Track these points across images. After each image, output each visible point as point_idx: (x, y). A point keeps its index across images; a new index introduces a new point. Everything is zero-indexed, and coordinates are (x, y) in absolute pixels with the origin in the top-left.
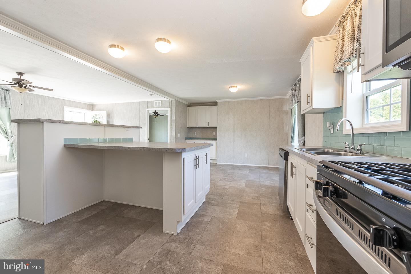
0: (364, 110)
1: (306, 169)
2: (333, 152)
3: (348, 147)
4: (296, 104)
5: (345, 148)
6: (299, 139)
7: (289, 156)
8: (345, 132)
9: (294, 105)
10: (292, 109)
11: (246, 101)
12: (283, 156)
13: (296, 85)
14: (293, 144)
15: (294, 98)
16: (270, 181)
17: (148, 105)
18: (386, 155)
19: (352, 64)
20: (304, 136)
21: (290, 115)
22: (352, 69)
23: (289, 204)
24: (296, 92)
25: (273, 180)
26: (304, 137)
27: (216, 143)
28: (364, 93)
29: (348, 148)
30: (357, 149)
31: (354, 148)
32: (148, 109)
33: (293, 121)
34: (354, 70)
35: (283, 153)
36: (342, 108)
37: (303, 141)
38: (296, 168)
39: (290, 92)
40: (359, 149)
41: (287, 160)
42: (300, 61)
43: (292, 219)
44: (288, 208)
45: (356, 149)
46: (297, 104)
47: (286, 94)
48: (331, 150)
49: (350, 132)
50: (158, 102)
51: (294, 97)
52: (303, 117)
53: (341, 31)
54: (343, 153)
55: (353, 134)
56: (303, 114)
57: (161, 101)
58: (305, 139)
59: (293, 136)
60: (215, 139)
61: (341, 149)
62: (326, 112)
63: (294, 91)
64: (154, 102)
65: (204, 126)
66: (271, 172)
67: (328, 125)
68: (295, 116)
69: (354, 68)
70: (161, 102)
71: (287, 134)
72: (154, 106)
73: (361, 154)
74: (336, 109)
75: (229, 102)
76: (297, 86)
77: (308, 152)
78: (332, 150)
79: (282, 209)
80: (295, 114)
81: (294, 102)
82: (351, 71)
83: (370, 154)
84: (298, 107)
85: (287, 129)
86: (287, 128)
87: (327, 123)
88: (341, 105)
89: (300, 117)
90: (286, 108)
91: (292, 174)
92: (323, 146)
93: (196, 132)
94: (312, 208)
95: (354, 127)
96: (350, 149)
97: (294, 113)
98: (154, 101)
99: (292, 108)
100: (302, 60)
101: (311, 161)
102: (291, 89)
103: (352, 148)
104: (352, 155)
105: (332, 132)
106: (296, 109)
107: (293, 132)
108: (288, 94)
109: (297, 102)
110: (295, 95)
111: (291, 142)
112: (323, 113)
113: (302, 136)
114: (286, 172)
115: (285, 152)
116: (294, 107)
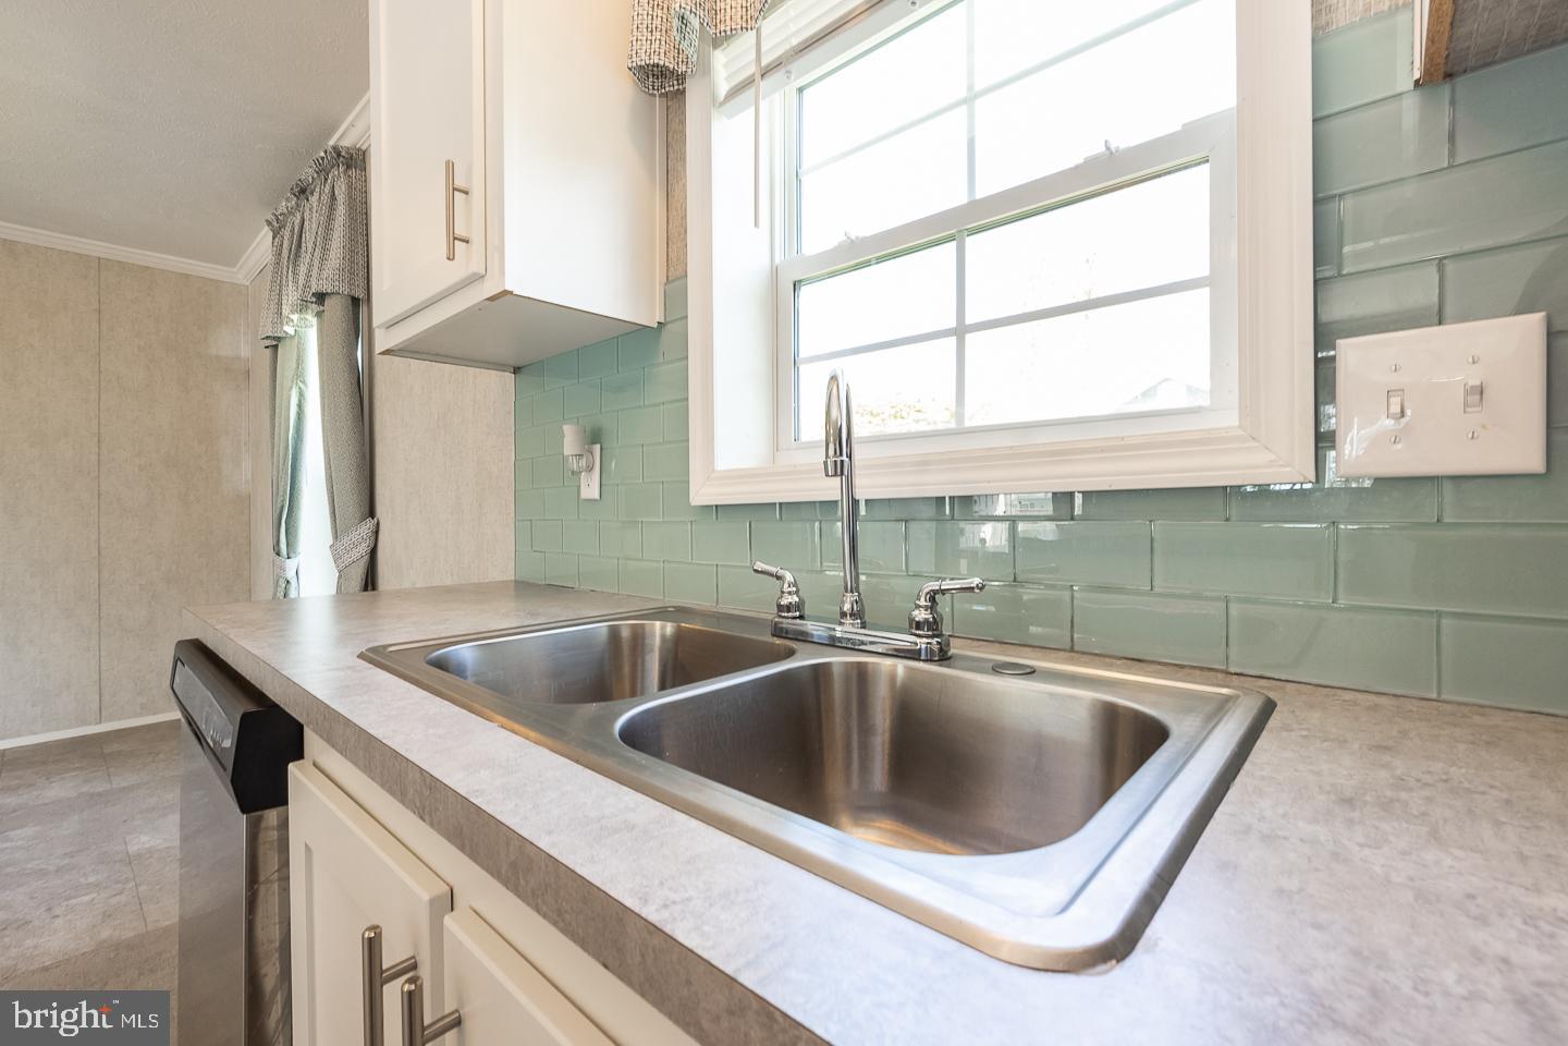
0: (782, 363)
3: (795, 599)
4: (311, 315)
5: (780, 608)
6: (336, 537)
8: (701, 494)
9: (295, 317)
10: (275, 344)
13: (303, 191)
14: (291, 566)
15: (295, 274)
16: (97, 885)
20: (372, 513)
21: (267, 382)
22: (750, 71)
24: (308, 238)
25: (129, 860)
26: (369, 524)
28: (778, 258)
29: (797, 607)
31: (859, 612)
33: (288, 418)
35: (222, 726)
36: (675, 328)
37: (364, 549)
39: (262, 246)
40: (924, 626)
46: (319, 315)
51: (295, 265)
55: (854, 502)
58: (377, 533)
59: (287, 517)
62: (537, 365)
63: (287, 234)
66: (119, 782)
67: (570, 444)
68: (301, 394)
69: (764, 63)
71: (244, 502)
74: (622, 337)
76: (314, 199)
80: (299, 375)
81: (291, 296)
82: (747, 85)
84: (321, 334)
85: (243, 471)
86: (247, 464)
88: (659, 316)
90: (233, 340)
92: (525, 588)
97: (290, 373)
99: (278, 339)
102: (269, 223)
105: (590, 489)
106: (304, 350)
107: (285, 491)
108: (248, 258)
109: (321, 297)
110: (297, 255)
111: (278, 554)
112: (516, 370)
113: (358, 515)
114: (268, 932)
115: (252, 708)
116: (290, 330)
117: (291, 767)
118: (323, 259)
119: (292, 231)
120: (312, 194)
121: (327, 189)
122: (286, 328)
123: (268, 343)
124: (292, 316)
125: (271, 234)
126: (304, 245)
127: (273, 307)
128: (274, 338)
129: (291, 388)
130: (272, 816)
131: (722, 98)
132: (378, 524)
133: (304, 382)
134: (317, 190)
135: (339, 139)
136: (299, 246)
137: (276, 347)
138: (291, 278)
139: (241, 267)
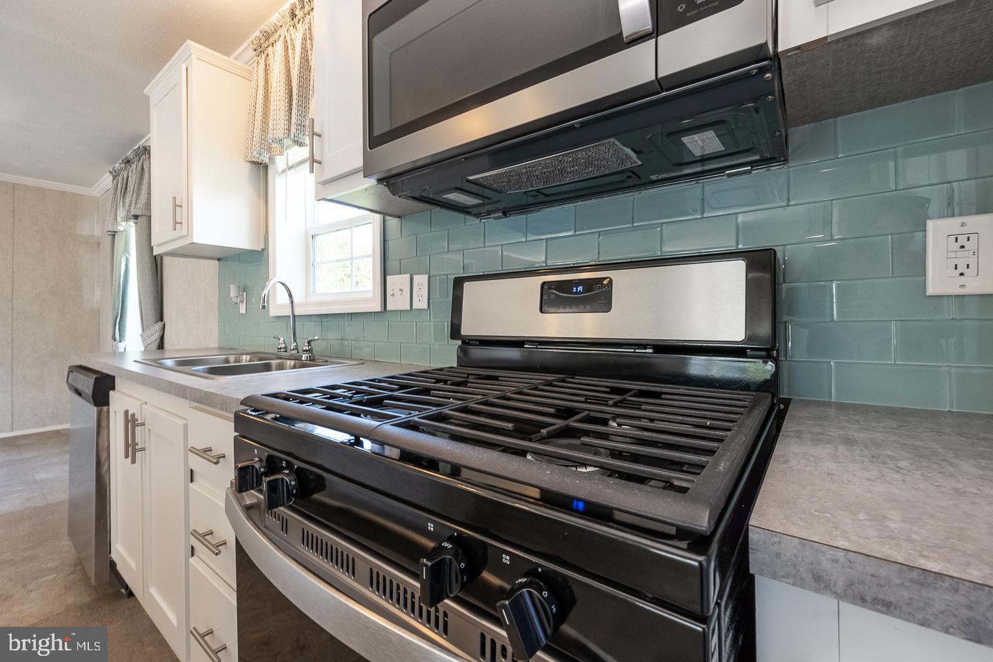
0: (309, 265)
1: (186, 426)
2: (250, 361)
3: (284, 346)
4: (132, 223)
6: (143, 330)
7: (113, 389)
8: (273, 312)
9: (124, 224)
10: (114, 234)
12: (89, 390)
13: (128, 161)
14: (121, 347)
15: (124, 202)
18: (352, 359)
19: (285, 154)
20: (162, 319)
21: (109, 252)
22: (285, 166)
23: (120, 551)
26: (160, 324)
28: (307, 227)
29: (284, 348)
30: (304, 351)
31: (296, 348)
33: (120, 272)
34: (289, 169)
35: (87, 384)
36: (265, 253)
37: (157, 336)
38: (147, 426)
39: (107, 180)
40: (306, 351)
41: (108, 404)
42: (145, 91)
43: (131, 594)
44: (113, 565)
45: (300, 350)
46: (136, 223)
47: (89, 183)
48: (244, 356)
49: (288, 312)
51: (124, 198)
52: (155, 266)
53: (262, 66)
54: (274, 362)
55: (294, 316)
56: (155, 256)
58: (164, 329)
59: (119, 320)
61: (266, 351)
62: (225, 258)
63: (120, 178)
67: (233, 293)
68: (127, 260)
69: (290, 164)
71: (96, 314)
73: (310, 360)
74: (251, 253)
76: (134, 166)
77: (186, 368)
78: (248, 357)
79: (89, 579)
80: (126, 250)
81: (121, 213)
82: (284, 171)
83: (327, 359)
84: (136, 231)
85: (95, 297)
86: (98, 293)
87: (232, 286)
88: (262, 246)
89: (148, 266)
90: (91, 227)
91: (132, 449)
92: (224, 349)
94: (213, 543)
95: (295, 301)
96: (288, 349)
97: (121, 249)
99: (116, 232)
100: (155, 90)
101: (204, 400)
102: (110, 172)
103: (292, 348)
104: (294, 367)
105: (243, 310)
106: (129, 238)
107: (118, 308)
108: (99, 184)
109: (136, 217)
110: (125, 193)
111: (115, 340)
112: (218, 260)
113: (154, 320)
114: (103, 443)
115: (95, 376)
116: (121, 228)
117: (111, 392)
118: (137, 199)
119: (123, 179)
120: (133, 163)
121: (140, 165)
122: (119, 228)
123: (110, 233)
124: (121, 223)
125: (112, 177)
126: (128, 188)
127: (113, 214)
128: (113, 232)
129: (122, 257)
130: (105, 408)
131: (280, 172)
132: (164, 324)
133: (129, 254)
134: (135, 163)
135: (145, 142)
136: (126, 188)
137: (114, 235)
138: (121, 204)
139: (96, 187)
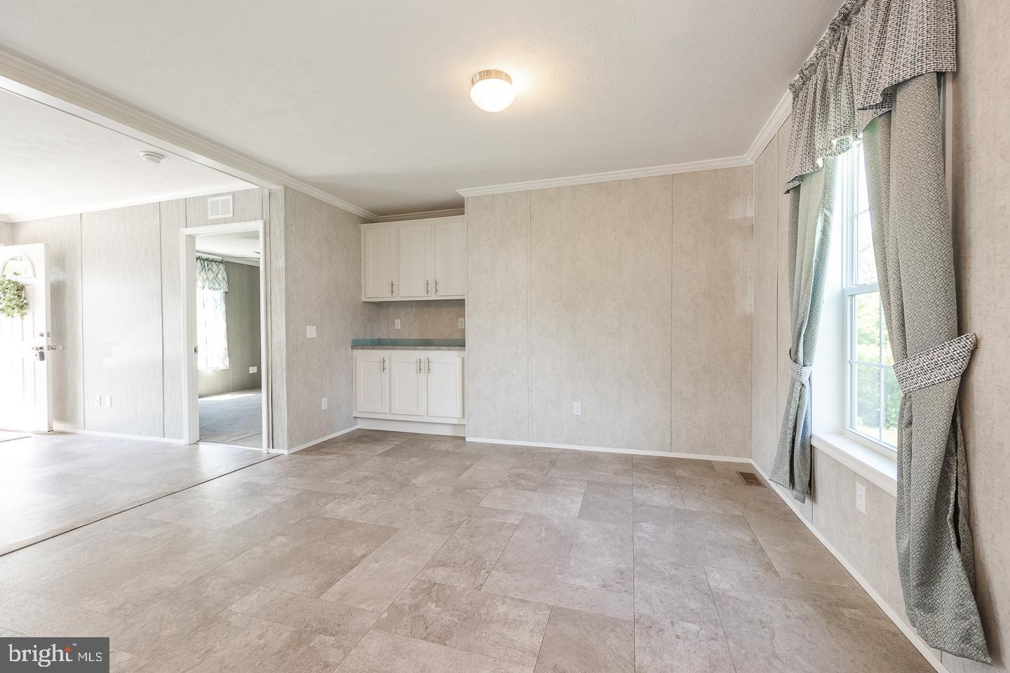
11: (575, 189)
17: (189, 216)
27: (463, 359)
32: (189, 231)
50: (222, 198)
57: (234, 194)
60: (460, 344)
64: (210, 200)
65: (420, 294)
70: (231, 197)
72: (210, 217)
75: (507, 196)
93: (397, 318)
98: (210, 196)
111: (795, 361)
116: (821, 162)
122: (819, 160)
125: (792, 96)
129: (818, 216)
133: (829, 209)
137: (798, 187)
